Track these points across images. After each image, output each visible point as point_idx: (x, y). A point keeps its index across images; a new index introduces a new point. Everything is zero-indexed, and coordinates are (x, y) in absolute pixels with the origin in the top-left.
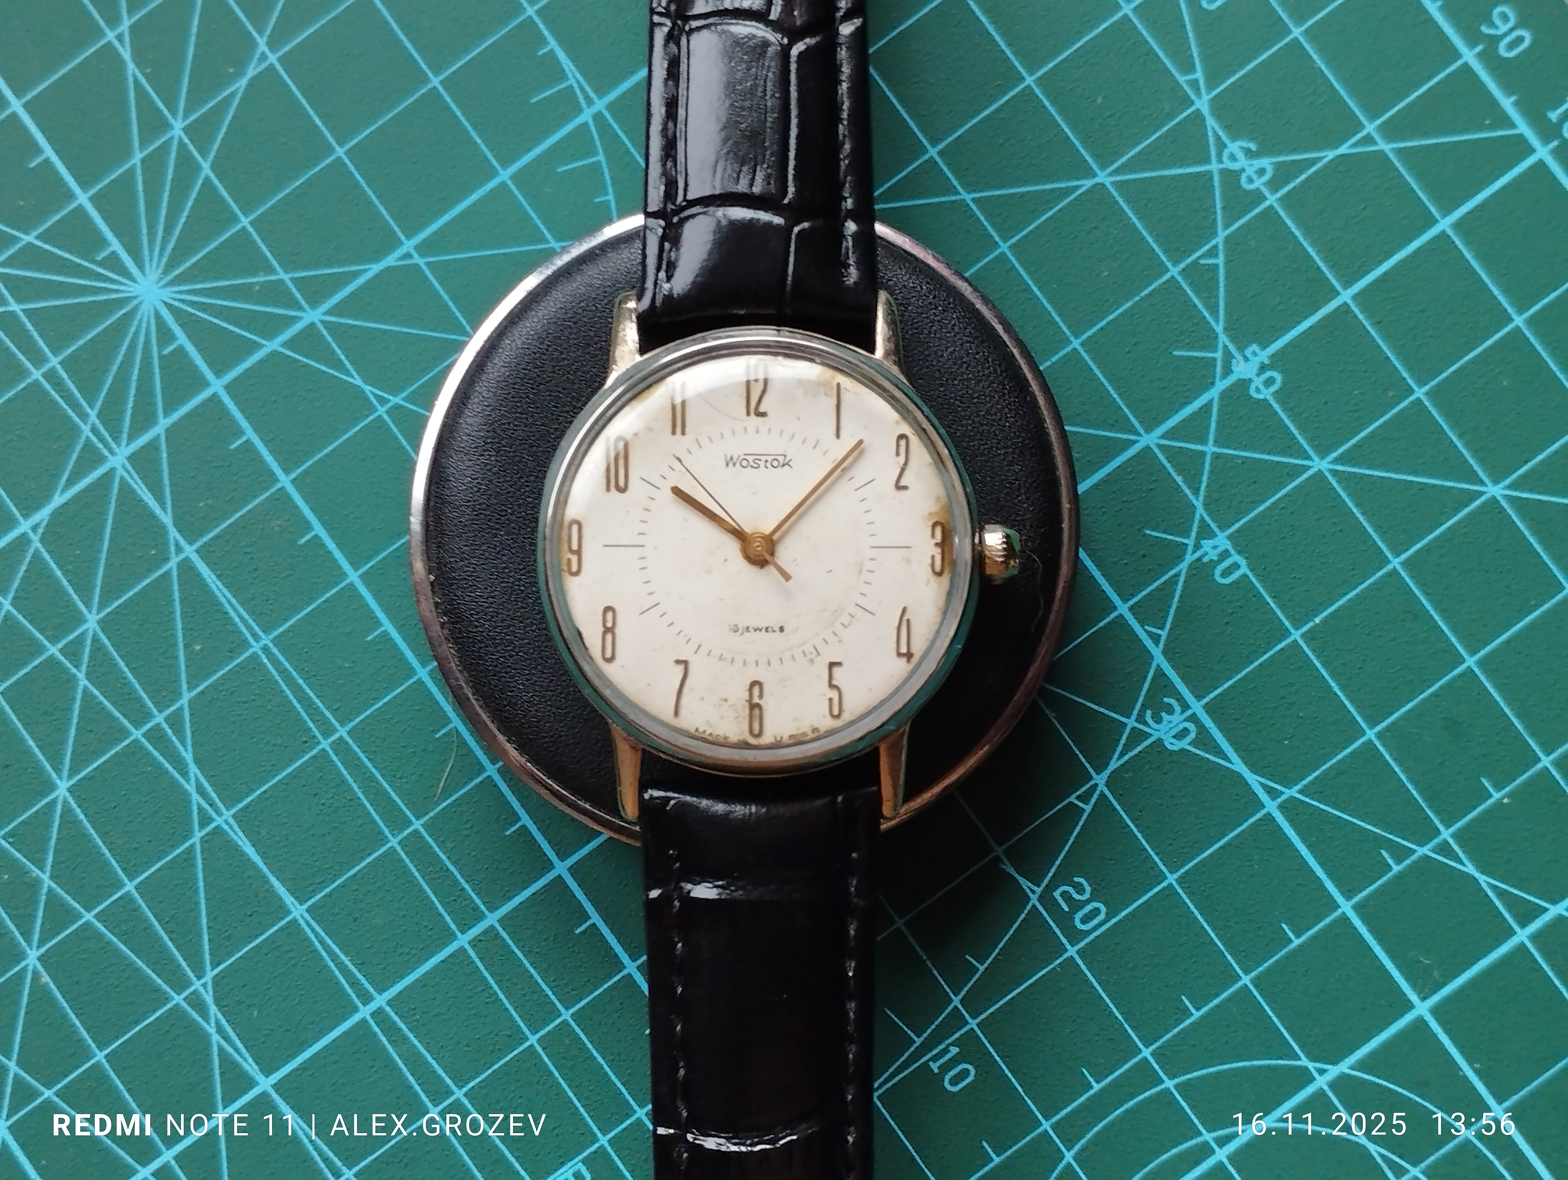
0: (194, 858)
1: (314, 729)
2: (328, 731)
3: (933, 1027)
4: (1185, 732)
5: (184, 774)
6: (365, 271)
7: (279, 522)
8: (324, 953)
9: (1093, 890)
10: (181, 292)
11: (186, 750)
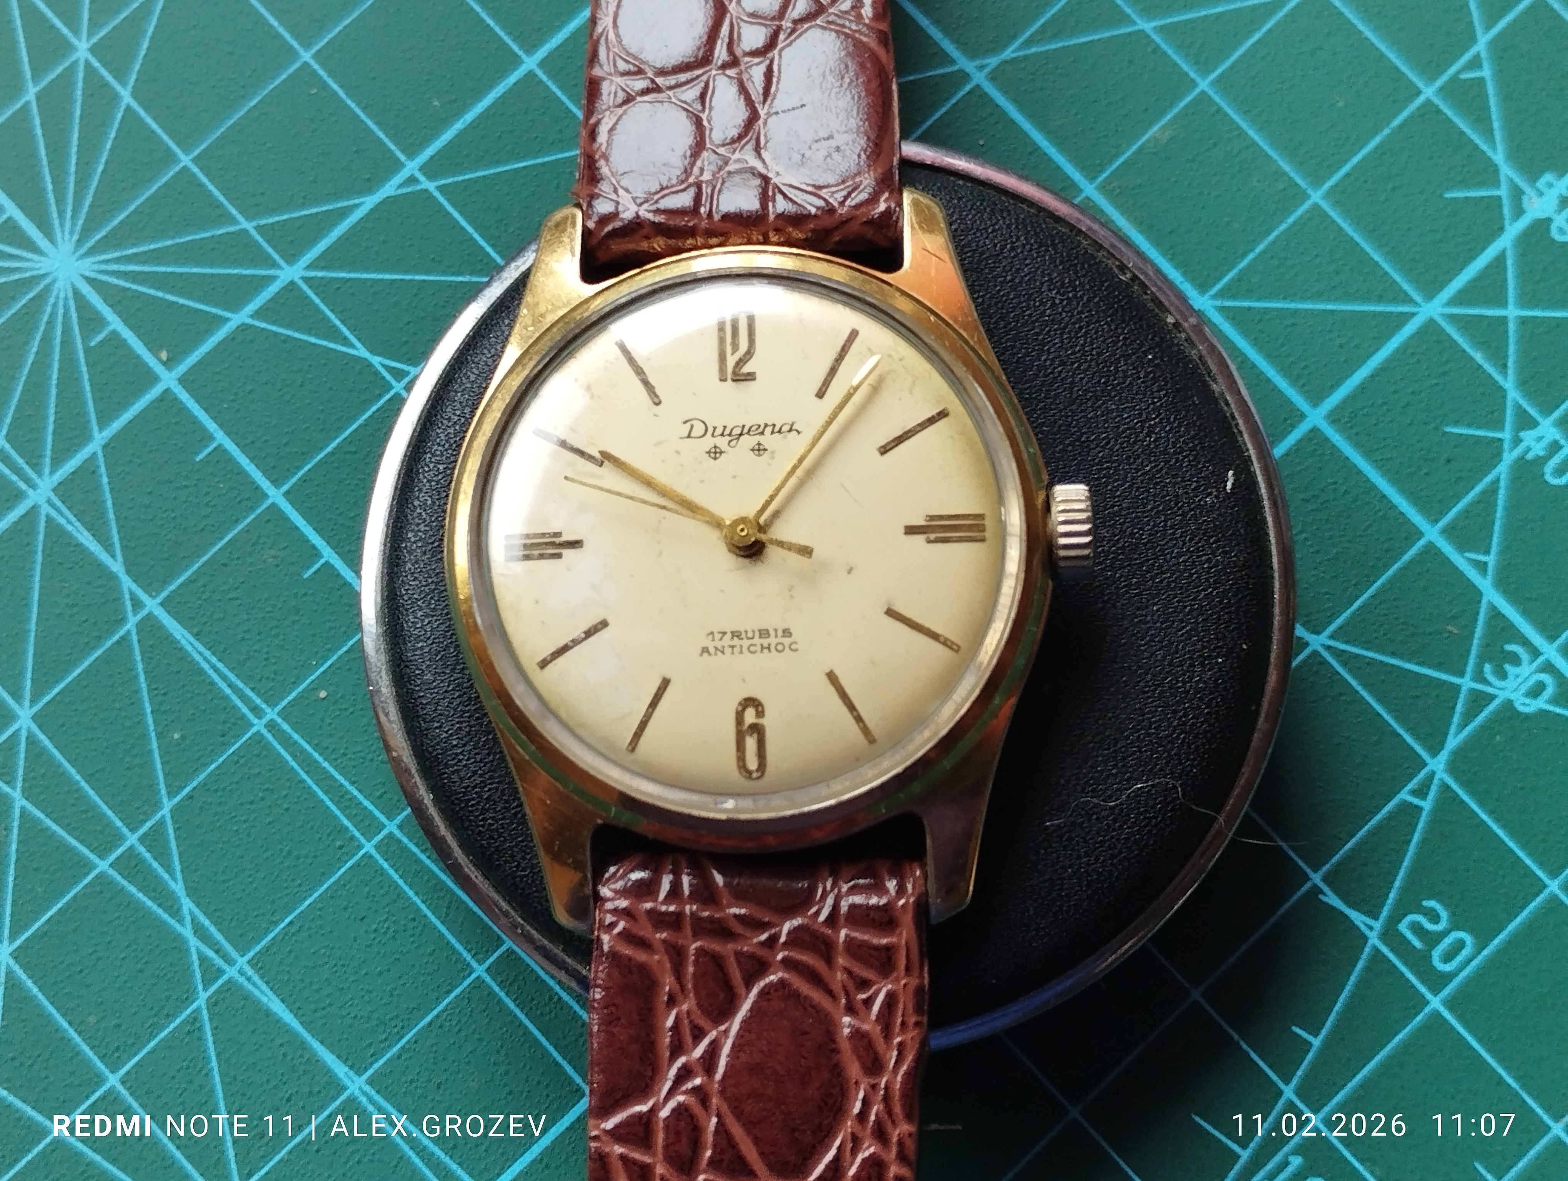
0: (200, 1029)
1: (351, 828)
2: (370, 828)
4: (1540, 685)
5: (175, 911)
6: (357, 206)
7: (273, 552)
9: (1453, 914)
10: (107, 262)
11: (174, 879)
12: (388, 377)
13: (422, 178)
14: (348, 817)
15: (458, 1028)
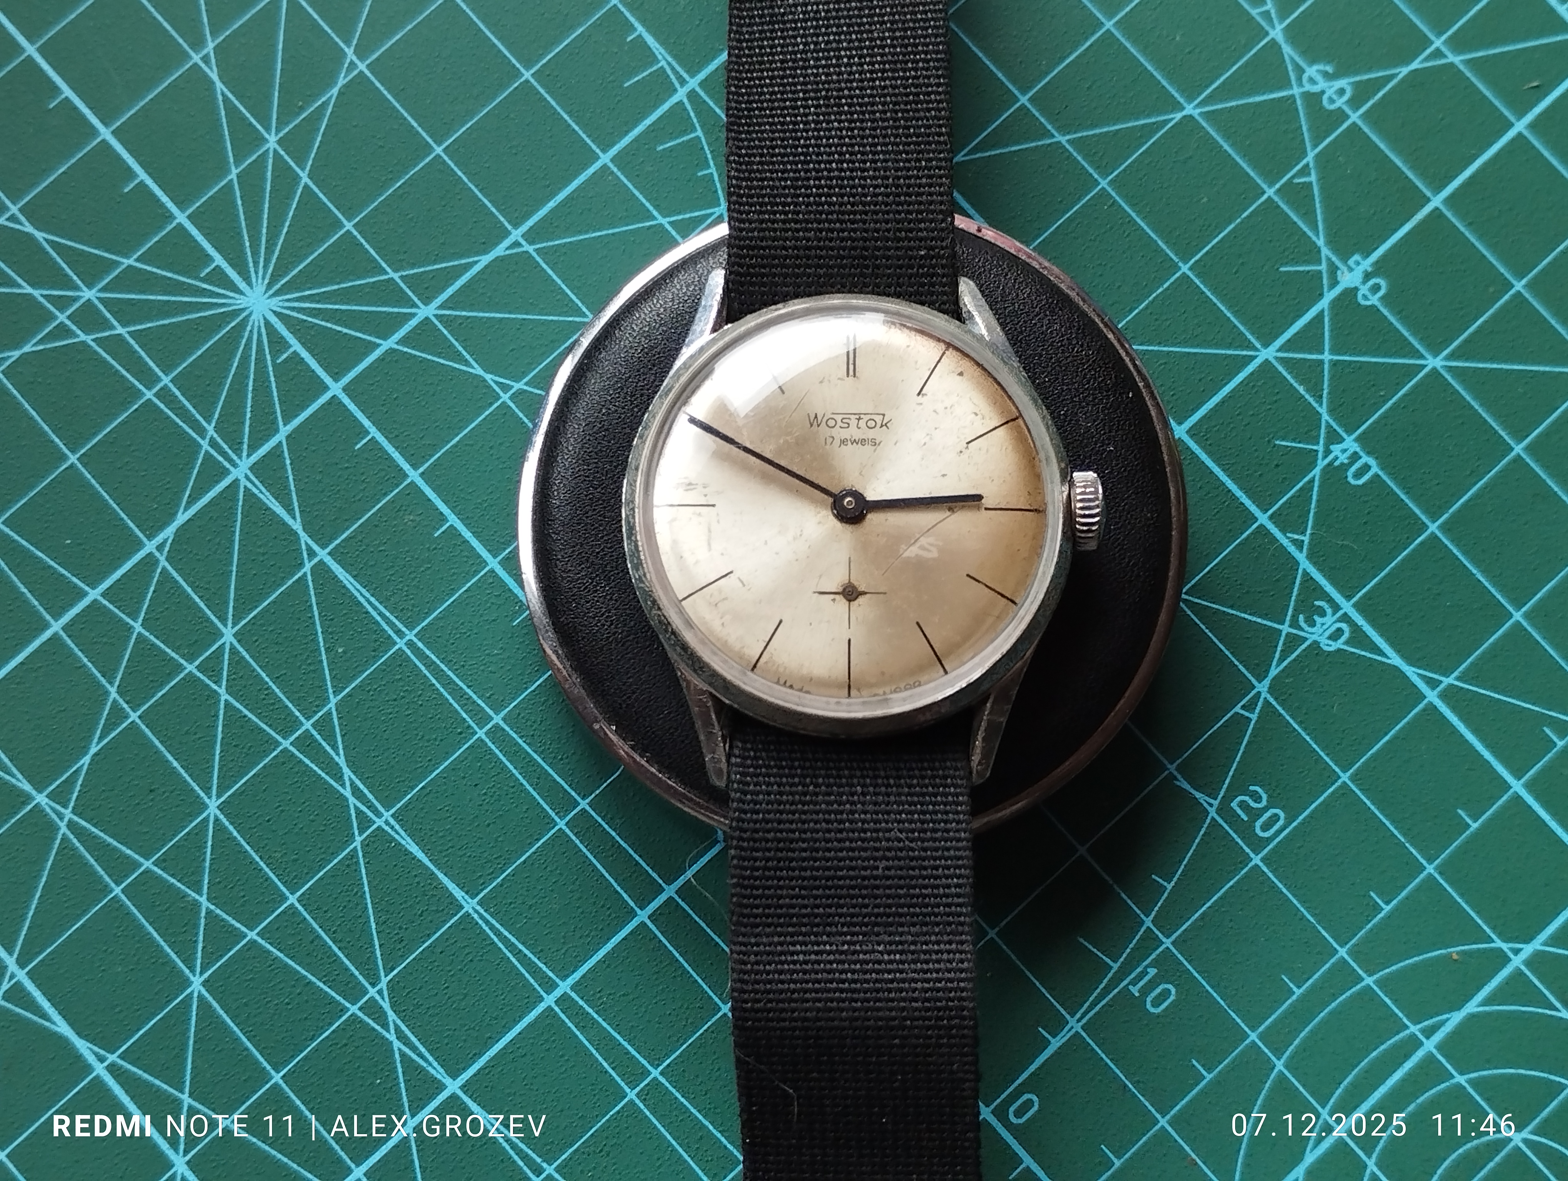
0: (357, 863)
1: (468, 719)
2: (483, 719)
3: (1128, 950)
4: (1340, 631)
5: (339, 778)
6: (476, 262)
7: (411, 518)
8: (500, 945)
9: (1270, 797)
10: (288, 300)
11: (338, 754)
12: (498, 390)
14: (466, 712)
15: (544, 866)
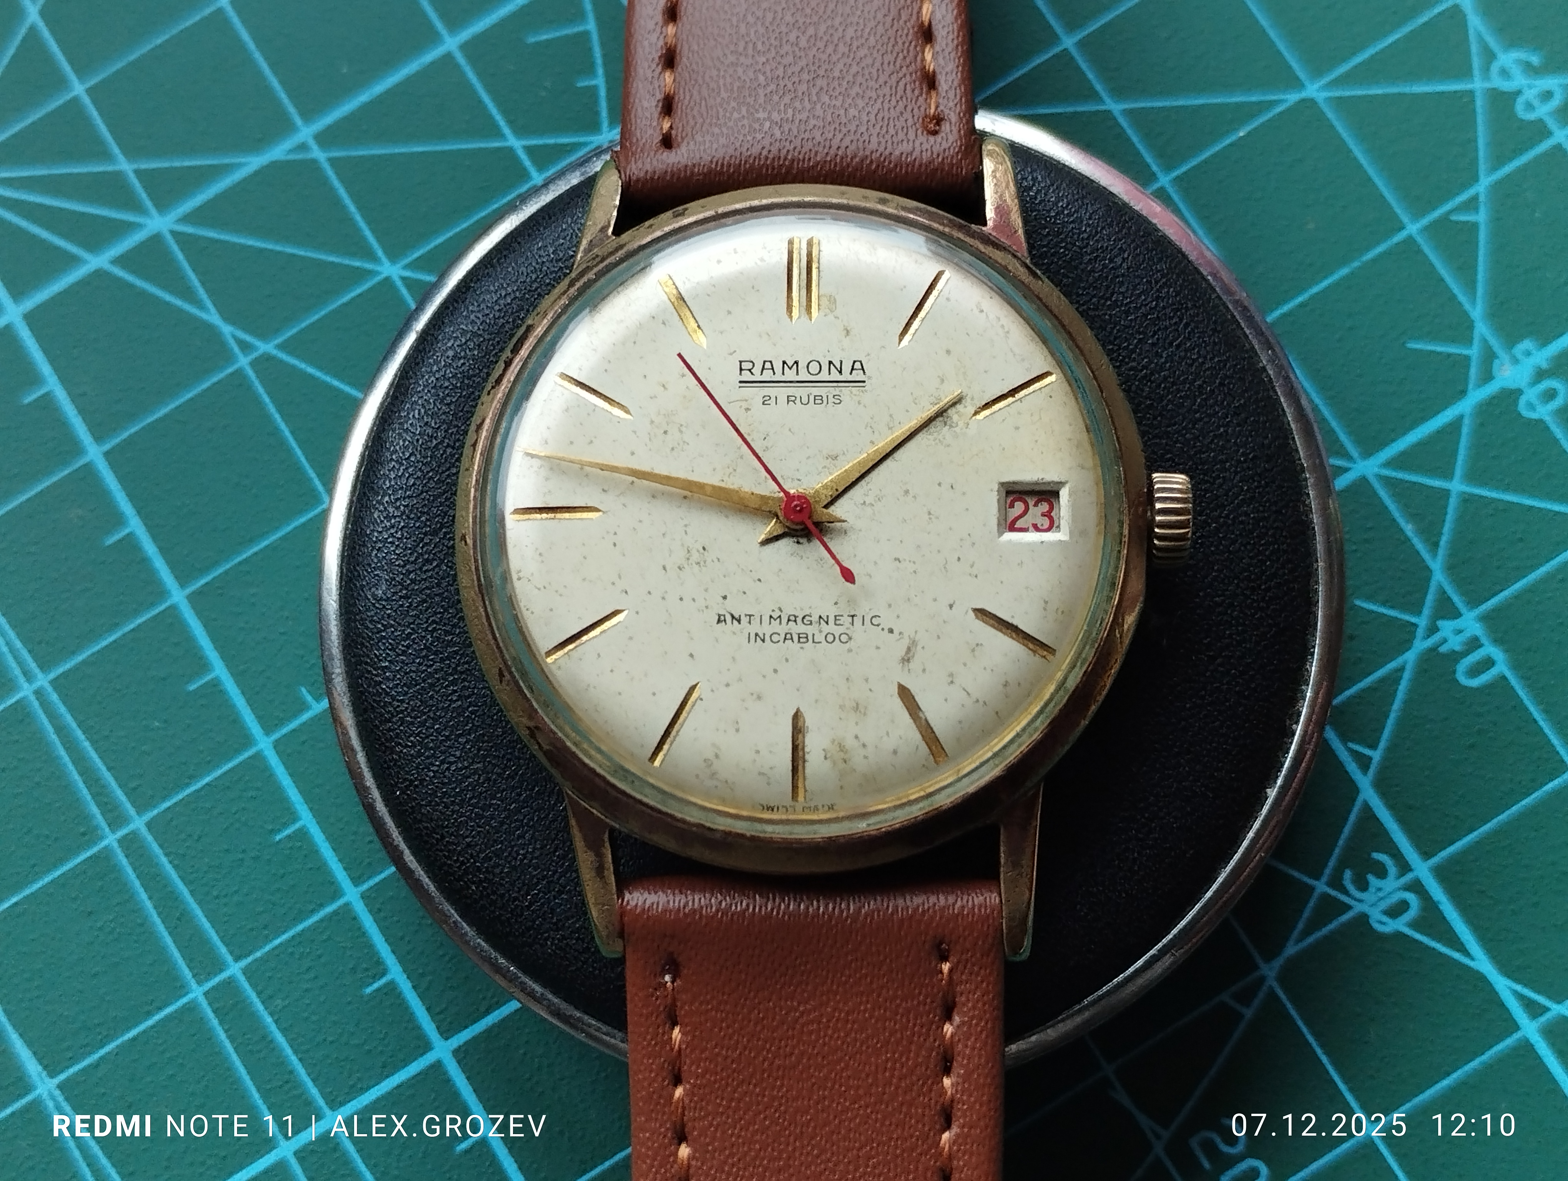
1: (98, 816)
2: (116, 819)
6: (241, 164)
12: (236, 349)
13: (315, 147)
14: (98, 805)
15: (161, 1049)
